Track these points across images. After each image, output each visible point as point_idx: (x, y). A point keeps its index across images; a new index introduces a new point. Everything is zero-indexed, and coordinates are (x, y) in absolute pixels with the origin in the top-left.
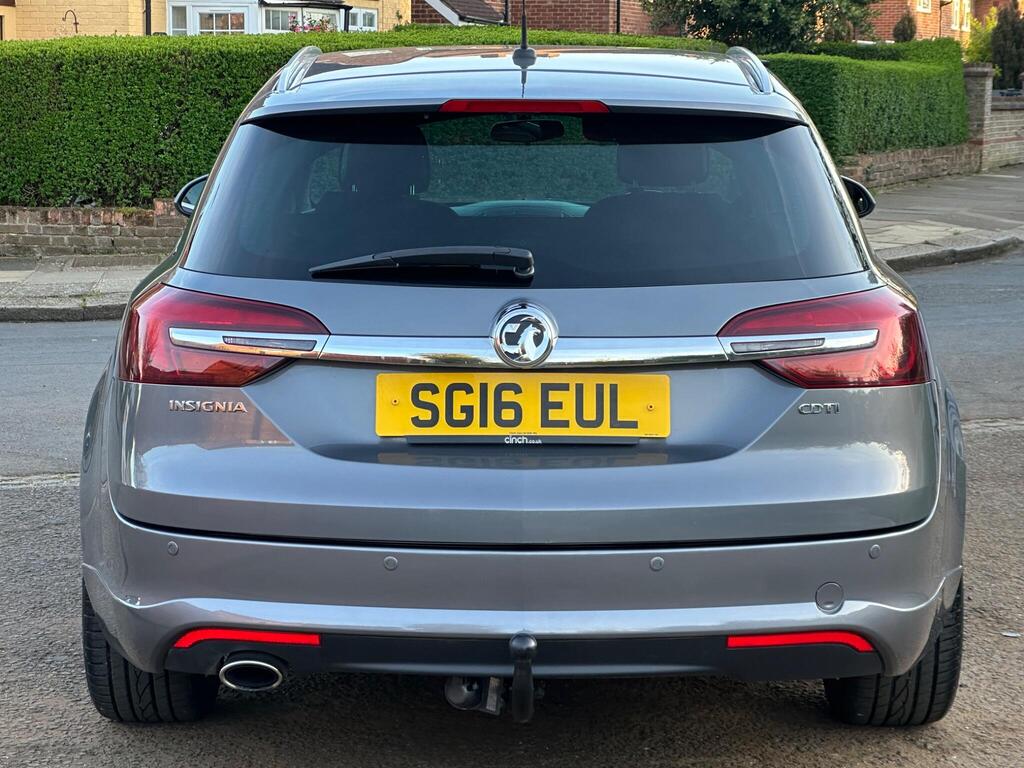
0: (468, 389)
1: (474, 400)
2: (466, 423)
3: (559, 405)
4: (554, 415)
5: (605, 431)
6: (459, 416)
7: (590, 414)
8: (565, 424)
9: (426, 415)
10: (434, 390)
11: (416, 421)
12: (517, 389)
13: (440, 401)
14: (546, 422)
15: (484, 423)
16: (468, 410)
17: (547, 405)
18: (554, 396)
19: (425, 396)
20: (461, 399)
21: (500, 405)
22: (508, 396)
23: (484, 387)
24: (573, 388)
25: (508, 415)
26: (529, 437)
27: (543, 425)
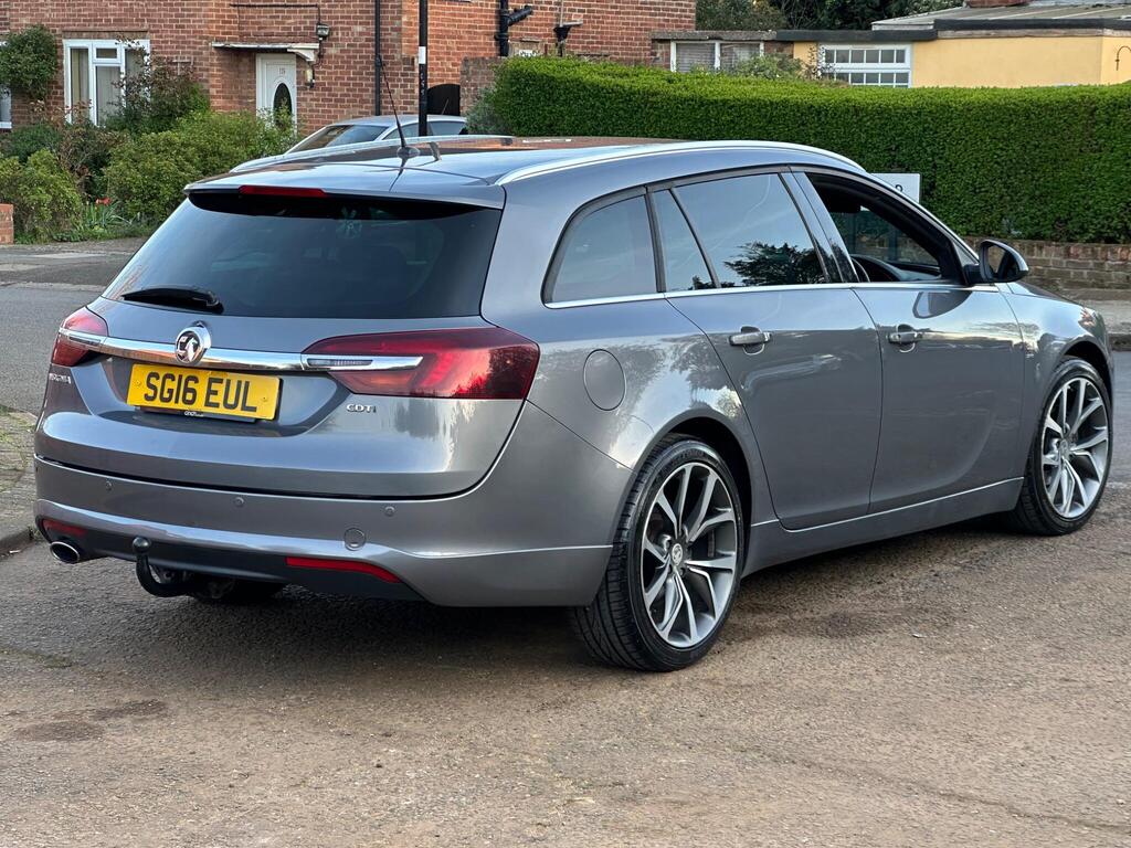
0: (173, 379)
1: (174, 385)
2: (168, 400)
3: (215, 393)
4: (213, 399)
5: (238, 412)
6: (166, 395)
7: (231, 401)
8: (217, 405)
9: (151, 393)
10: (158, 377)
11: (146, 397)
12: (196, 381)
13: (158, 384)
14: (208, 404)
15: (177, 402)
16: (170, 391)
17: (210, 392)
18: (214, 386)
19: (153, 381)
20: (168, 384)
21: (187, 390)
22: (191, 384)
23: (180, 377)
24: (225, 382)
25: (189, 396)
26: (198, 413)
27: (206, 405)
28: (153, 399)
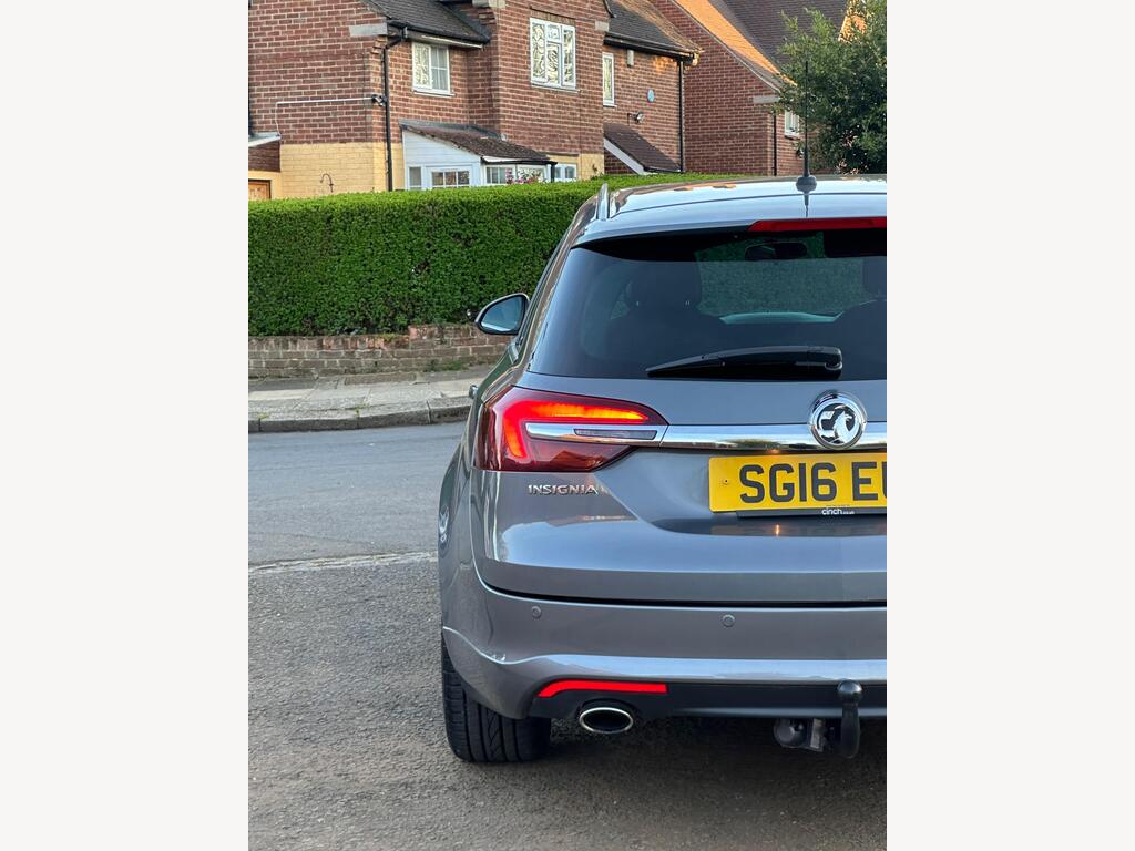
0: (789, 469)
1: (794, 478)
2: (788, 498)
3: (868, 481)
4: (863, 489)
6: (781, 492)
8: (874, 497)
9: (753, 492)
10: (760, 470)
11: (745, 498)
12: (831, 468)
13: (764, 480)
14: (857, 496)
15: (803, 498)
17: (857, 481)
18: (863, 473)
19: (751, 476)
20: (782, 477)
21: (816, 482)
22: (823, 474)
23: (802, 467)
24: (879, 466)
25: (824, 490)
26: (844, 509)
27: (855, 499)
28: (760, 498)
